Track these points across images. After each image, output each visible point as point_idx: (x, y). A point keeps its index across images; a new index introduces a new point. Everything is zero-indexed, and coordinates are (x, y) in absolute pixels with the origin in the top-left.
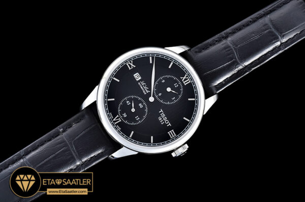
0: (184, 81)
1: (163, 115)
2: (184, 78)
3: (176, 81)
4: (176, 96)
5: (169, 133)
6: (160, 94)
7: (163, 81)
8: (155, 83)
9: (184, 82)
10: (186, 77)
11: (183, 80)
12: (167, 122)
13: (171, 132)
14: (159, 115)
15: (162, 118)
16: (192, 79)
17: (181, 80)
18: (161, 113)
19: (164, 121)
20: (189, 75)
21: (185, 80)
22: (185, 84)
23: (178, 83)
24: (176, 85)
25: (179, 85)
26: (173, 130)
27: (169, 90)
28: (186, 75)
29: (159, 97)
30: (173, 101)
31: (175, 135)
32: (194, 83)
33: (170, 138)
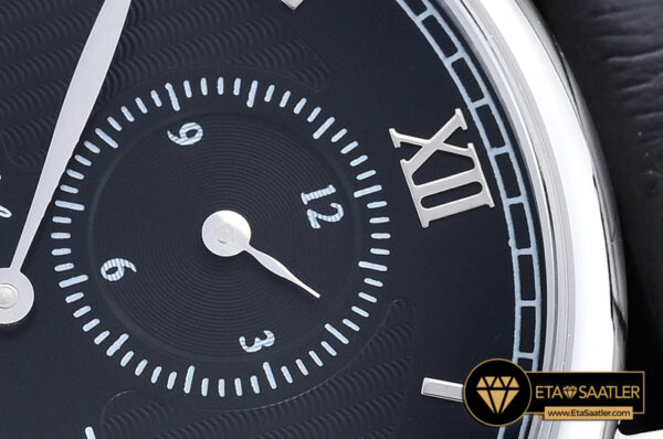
0: (422, 176)
2: (430, 146)
3: (329, 166)
4: (298, 334)
6: (116, 268)
7: (187, 136)
8: (97, 119)
9: (419, 192)
10: (458, 138)
11: (409, 167)
16: (512, 173)
17: (387, 162)
20: (495, 125)
21: (441, 165)
22: (427, 216)
23: (346, 181)
24: (322, 206)
25: (358, 211)
28: (457, 120)
29: (95, 291)
30: (251, 365)
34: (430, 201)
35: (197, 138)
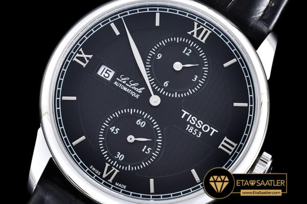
0: (198, 36)
1: (192, 119)
2: (195, 30)
3: (183, 45)
4: (198, 71)
5: (220, 147)
6: (166, 84)
7: (159, 56)
8: (145, 64)
9: (199, 38)
10: (198, 26)
11: (195, 36)
12: (206, 128)
13: (223, 143)
14: (185, 123)
15: (194, 126)
16: (210, 25)
17: (191, 37)
18: (187, 116)
19: (200, 130)
20: (202, 20)
21: (199, 32)
22: (203, 41)
23: (188, 45)
24: (187, 51)
25: (193, 48)
26: (226, 139)
27: (178, 66)
28: (196, 24)
29: (166, 89)
30: (197, 82)
31: (235, 145)
32: (219, 30)
33: (228, 156)
34: (202, 39)
35: (161, 56)
